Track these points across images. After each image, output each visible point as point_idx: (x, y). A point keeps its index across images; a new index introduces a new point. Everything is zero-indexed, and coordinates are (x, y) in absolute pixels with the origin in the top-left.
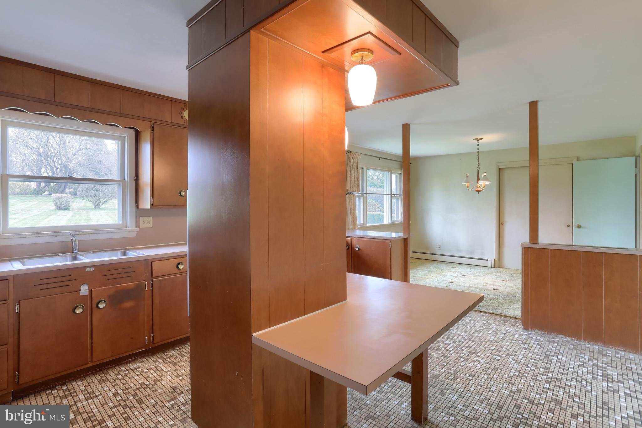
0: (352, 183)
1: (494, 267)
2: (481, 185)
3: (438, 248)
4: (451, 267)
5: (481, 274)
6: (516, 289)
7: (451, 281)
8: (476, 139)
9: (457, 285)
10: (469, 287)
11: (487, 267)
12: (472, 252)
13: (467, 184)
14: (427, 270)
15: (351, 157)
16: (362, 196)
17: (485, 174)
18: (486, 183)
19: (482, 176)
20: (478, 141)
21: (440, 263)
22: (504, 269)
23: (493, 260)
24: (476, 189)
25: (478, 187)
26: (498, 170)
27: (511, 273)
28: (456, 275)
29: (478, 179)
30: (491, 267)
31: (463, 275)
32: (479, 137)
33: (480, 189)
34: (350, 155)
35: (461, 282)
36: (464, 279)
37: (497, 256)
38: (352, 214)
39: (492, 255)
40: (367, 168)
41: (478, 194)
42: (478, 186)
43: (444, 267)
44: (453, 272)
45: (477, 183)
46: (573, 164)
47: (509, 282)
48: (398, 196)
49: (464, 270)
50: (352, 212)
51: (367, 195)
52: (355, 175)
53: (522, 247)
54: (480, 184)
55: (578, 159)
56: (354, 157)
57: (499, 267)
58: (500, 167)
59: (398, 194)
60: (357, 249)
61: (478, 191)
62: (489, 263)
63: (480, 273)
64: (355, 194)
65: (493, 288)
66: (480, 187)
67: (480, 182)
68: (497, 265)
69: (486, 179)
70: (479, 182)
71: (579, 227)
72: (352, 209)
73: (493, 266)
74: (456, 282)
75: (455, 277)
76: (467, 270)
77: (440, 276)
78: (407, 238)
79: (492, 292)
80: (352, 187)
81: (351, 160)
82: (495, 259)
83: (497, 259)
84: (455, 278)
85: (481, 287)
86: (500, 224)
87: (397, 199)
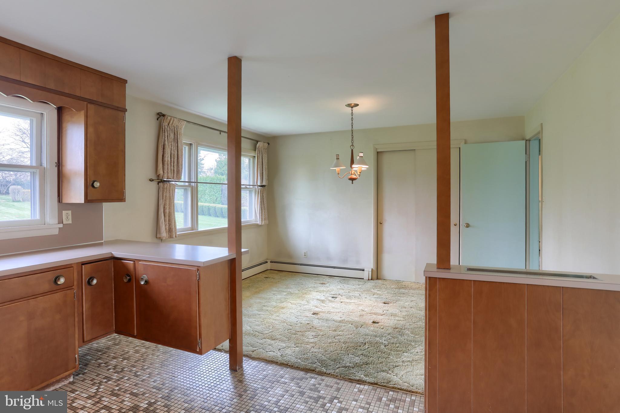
0: (166, 165)
1: (372, 279)
2: (356, 171)
3: (304, 257)
4: (318, 282)
5: (357, 294)
6: (402, 319)
7: (317, 310)
8: (349, 105)
9: (323, 319)
10: (340, 322)
11: (363, 279)
12: (345, 261)
13: (337, 169)
14: (285, 292)
15: (165, 124)
16: (190, 186)
17: (361, 155)
18: (363, 169)
19: (357, 158)
20: (352, 107)
21: (305, 276)
22: (383, 281)
23: (371, 270)
24: (350, 177)
25: (352, 174)
26: (377, 153)
27: (392, 287)
28: (323, 298)
29: (352, 162)
30: (368, 280)
31: (333, 296)
32: (353, 101)
33: (354, 177)
34: (164, 121)
35: (329, 312)
36: (334, 306)
37: (376, 266)
38: (166, 214)
39: (369, 264)
40: (198, 145)
41: (352, 183)
42: (352, 172)
43: (310, 283)
44: (320, 292)
45: (350, 168)
46: (460, 148)
47: (391, 305)
48: (251, 187)
49: (334, 287)
50: (167, 211)
51: (197, 186)
52: (173, 152)
53: (426, 277)
54: (354, 170)
55: (466, 142)
56: (171, 124)
57: (377, 279)
58: (379, 151)
59: (251, 184)
60: (142, 283)
61: (352, 180)
62: (366, 275)
63: (354, 290)
64: (173, 183)
65: (372, 321)
66: (354, 174)
67: (356, 167)
68: (375, 276)
69: (362, 161)
70: (353, 166)
71: (468, 226)
72: (167, 207)
73: (370, 278)
74: (323, 312)
75: (323, 301)
76: (339, 287)
77: (301, 302)
78: (235, 258)
79: (372, 328)
80: (166, 171)
81: (165, 129)
82: (372, 269)
83: (375, 269)
84: (323, 304)
85: (356, 319)
86: (379, 223)
87: (250, 192)
